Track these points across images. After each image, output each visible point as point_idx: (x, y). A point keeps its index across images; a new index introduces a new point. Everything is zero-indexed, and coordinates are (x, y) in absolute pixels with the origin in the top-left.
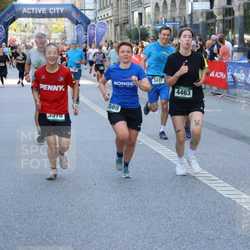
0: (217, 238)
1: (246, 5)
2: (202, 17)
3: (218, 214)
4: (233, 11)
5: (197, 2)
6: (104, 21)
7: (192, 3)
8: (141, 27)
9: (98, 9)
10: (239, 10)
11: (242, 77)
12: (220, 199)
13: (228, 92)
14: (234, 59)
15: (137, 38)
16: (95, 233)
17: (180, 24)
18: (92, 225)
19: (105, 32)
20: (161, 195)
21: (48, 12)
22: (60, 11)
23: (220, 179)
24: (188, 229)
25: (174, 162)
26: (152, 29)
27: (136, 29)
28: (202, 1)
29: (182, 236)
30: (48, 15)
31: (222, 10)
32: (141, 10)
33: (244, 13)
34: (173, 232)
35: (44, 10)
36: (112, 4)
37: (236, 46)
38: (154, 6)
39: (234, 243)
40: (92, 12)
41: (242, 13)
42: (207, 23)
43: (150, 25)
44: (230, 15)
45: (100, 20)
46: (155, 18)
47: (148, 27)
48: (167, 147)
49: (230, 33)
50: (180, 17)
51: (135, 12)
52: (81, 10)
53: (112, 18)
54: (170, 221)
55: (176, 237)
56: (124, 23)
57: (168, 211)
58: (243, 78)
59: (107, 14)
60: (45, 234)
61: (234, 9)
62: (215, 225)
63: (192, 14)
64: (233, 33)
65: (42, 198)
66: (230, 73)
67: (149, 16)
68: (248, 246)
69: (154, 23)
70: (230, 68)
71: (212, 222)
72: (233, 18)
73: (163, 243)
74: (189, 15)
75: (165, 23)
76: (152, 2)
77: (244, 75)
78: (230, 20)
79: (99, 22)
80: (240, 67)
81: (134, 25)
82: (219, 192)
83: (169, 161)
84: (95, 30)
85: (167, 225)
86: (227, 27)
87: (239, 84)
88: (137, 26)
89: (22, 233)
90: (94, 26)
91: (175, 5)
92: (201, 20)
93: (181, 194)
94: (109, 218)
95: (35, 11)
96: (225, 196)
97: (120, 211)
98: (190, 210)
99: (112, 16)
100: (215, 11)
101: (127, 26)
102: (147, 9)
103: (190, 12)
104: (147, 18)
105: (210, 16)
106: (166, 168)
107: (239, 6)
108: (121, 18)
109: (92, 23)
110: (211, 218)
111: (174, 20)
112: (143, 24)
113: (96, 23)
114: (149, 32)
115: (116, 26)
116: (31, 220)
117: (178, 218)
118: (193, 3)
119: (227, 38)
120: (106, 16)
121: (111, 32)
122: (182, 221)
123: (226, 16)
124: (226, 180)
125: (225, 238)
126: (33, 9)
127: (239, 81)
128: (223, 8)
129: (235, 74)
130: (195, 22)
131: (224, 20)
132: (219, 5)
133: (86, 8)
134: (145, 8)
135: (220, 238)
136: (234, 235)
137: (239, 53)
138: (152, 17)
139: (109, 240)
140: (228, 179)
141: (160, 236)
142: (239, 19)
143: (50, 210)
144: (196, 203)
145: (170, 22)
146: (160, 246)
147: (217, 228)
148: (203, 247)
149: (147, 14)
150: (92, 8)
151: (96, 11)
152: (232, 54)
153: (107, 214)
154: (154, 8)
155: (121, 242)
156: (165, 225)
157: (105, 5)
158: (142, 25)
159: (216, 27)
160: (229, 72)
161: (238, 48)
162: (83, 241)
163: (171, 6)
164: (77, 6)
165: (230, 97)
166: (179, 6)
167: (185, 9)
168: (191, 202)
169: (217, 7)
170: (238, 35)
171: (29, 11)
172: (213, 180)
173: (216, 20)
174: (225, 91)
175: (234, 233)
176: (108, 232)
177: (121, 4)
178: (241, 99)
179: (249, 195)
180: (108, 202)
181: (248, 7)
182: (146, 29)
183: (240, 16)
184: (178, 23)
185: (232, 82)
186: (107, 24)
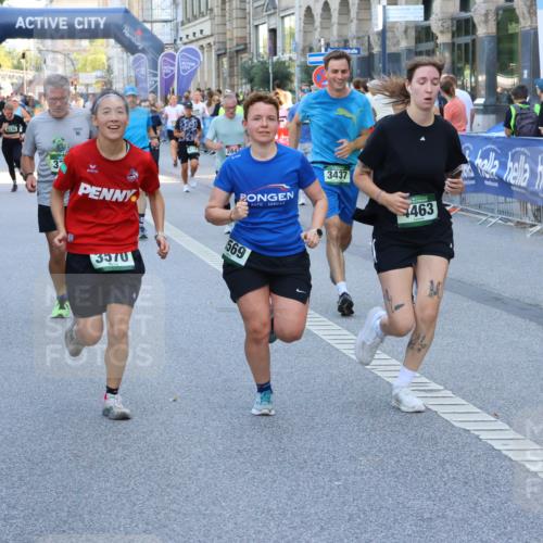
0: (438, 516)
1: (501, 12)
2: (407, 38)
3: (443, 463)
4: (474, 26)
5: (396, 4)
6: (195, 46)
7: (384, 7)
8: (275, 58)
9: (180, 19)
10: (486, 22)
11: (494, 167)
12: (445, 431)
13: (463, 201)
14: (476, 128)
15: (265, 82)
16: (174, 506)
17: (359, 53)
18: (169, 490)
19: (196, 70)
20: (317, 424)
21: (71, 26)
22: (97, 24)
23: (446, 388)
24: (377, 497)
25: (345, 351)
26: (298, 63)
27: (264, 63)
28: (407, 3)
29: (364, 512)
30: (71, 33)
31: (449, 22)
32: (274, 22)
33: (498, 29)
34: (344, 503)
35: (62, 22)
36: (211, 10)
37: (480, 101)
38: (303, 12)
39: (476, 527)
40: (168, 27)
41: (492, 28)
42: (418, 50)
43: (294, 56)
44: (467, 33)
45: (185, 44)
46: (305, 40)
47: (290, 59)
48: (330, 319)
49: (467, 72)
50: (359, 38)
51: (261, 27)
52: (145, 21)
53: (211, 40)
54: (338, 480)
55: (351, 515)
56: (237, 52)
57: (334, 457)
58: (494, 171)
59: (202, 31)
60: (66, 509)
61: (476, 20)
62: (436, 487)
63: (383, 34)
64: (473, 72)
65: (60, 430)
67: (292, 35)
68: (505, 534)
69: (303, 50)
71: (429, 481)
72: (474, 41)
73: (322, 528)
74: (378, 33)
75: (326, 50)
76: (297, 6)
77: (497, 163)
78: (466, 45)
79: (183, 47)
80: (488, 146)
81: (258, 55)
82: (446, 417)
83: (337, 350)
84: (173, 65)
85: (332, 489)
86: (460, 59)
87: (487, 183)
88: (266, 58)
89: (14, 507)
90: (173, 57)
91: (349, 11)
92: (404, 44)
94: (205, 475)
95: (42, 25)
96: (456, 424)
97: (230, 458)
98: (381, 455)
99: (212, 35)
100: (435, 24)
101: (245, 57)
102: (287, 19)
103: (380, 28)
104: (288, 40)
105: (423, 35)
106: (330, 365)
107: (486, 15)
108: (231, 40)
109: (167, 51)
110: (427, 473)
111: (345, 45)
112: (279, 53)
113: (176, 50)
114: (292, 70)
115: (219, 56)
116: (35, 478)
117: (355, 473)
118: (388, 7)
119: (459, 83)
120: (198, 35)
121: (210, 71)
122: (363, 479)
123: (458, 36)
124: (458, 391)
125: (455, 516)
126: (39, 19)
127: (488, 176)
128: (452, 19)
129: (478, 162)
130: (391, 49)
131: (453, 44)
132: (442, 13)
133: (155, 18)
134: (283, 18)
135: (444, 517)
136: (475, 510)
137: (487, 117)
138: (298, 38)
139: (205, 522)
140: (462, 388)
141: (316, 513)
142: (486, 43)
143: (76, 456)
144: (393, 440)
146: (316, 535)
147: (440, 494)
148: (409, 535)
149: (287, 31)
150: (169, 18)
151: (177, 24)
152: (472, 117)
153: (200, 466)
154: (303, 18)
155: (231, 526)
156: (327, 489)
157: (196, 11)
158: (275, 54)
161: (485, 105)
162: (147, 524)
163: (340, 14)
164: (136, 12)
165: (468, 211)
166: (358, 13)
167: (370, 19)
168: (384, 439)
169: (440, 16)
170: (484, 77)
171: (31, 23)
172: (431, 391)
173: (437, 45)
174: (457, 198)
175: (476, 504)
176: (202, 503)
177: (231, 10)
178: (490, 214)
179: (508, 423)
180: (203, 438)
181: (507, 16)
182: (284, 63)
183: (488, 36)
184: (356, 51)
185: (472, 179)
186: (199, 52)
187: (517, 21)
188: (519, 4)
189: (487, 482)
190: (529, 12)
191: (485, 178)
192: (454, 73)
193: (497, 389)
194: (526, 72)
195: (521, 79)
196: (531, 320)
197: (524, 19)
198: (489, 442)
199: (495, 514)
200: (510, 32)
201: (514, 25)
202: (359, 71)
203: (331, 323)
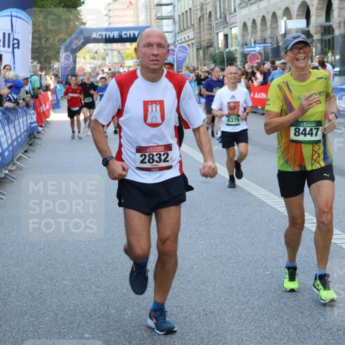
4: (333, 30)
5: (291, 19)
6: (185, 45)
7: (285, 21)
8: (227, 50)
9: (177, 31)
10: (340, 27)
14: (335, 84)
15: (222, 62)
16: (182, 286)
17: (272, 45)
19: (185, 58)
20: (256, 241)
21: (120, 36)
22: (134, 35)
25: (269, 203)
26: (239, 52)
27: (222, 53)
28: (297, 19)
30: (121, 40)
31: (320, 28)
32: (226, 31)
34: (271, 283)
35: (116, 34)
36: (193, 25)
37: (337, 69)
38: (242, 25)
40: (171, 35)
41: (342, 30)
43: (237, 48)
44: (329, 34)
45: (180, 44)
46: (243, 40)
47: (236, 50)
48: (261, 186)
49: (330, 54)
50: (271, 38)
51: (219, 34)
53: (193, 41)
54: (268, 271)
55: (275, 289)
56: (208, 47)
57: (265, 259)
59: (188, 37)
61: (334, 26)
63: (285, 35)
64: (333, 54)
67: (236, 38)
69: (242, 45)
72: (333, 38)
73: (260, 296)
74: (282, 35)
75: (254, 44)
76: (238, 21)
78: (329, 40)
79: (179, 46)
81: (218, 48)
83: (264, 202)
84: (174, 55)
85: (265, 276)
86: (326, 47)
87: (341, 113)
88: (222, 49)
89: (99, 287)
91: (266, 24)
93: (279, 239)
94: (197, 269)
95: (106, 36)
99: (194, 39)
100: (312, 30)
101: (211, 49)
102: (233, 29)
103: (283, 32)
104: (234, 40)
106: (261, 211)
107: (339, 24)
108: (204, 41)
111: (264, 41)
112: (229, 47)
113: (175, 47)
114: (236, 56)
115: (198, 50)
116: (109, 272)
117: (277, 267)
118: (287, 21)
120: (187, 39)
121: (193, 58)
123: (325, 35)
126: (104, 33)
128: (321, 26)
131: (322, 40)
132: (316, 23)
134: (231, 28)
137: (340, 77)
138: (240, 38)
139: (198, 294)
141: (257, 288)
142: (340, 39)
145: (261, 43)
148: (307, 299)
149: (234, 35)
150: (171, 30)
151: (175, 34)
152: (333, 78)
153: (194, 265)
154: (242, 28)
155: (212, 296)
156: (262, 276)
157: (185, 27)
158: (227, 47)
159: (314, 49)
161: (339, 71)
163: (261, 25)
166: (271, 25)
167: (277, 28)
169: (315, 25)
170: (339, 57)
171: (100, 35)
173: (313, 41)
176: (197, 284)
177: (204, 25)
180: (195, 250)
182: (232, 52)
183: (341, 35)
184: (270, 45)
186: (187, 47)
202: (272, 55)
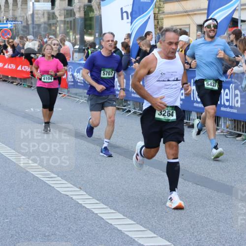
0: (52, 234)
1: (86, 7)
2: (44, 17)
3: (55, 211)
4: (74, 13)
5: (39, 2)
7: (33, 3)
10: (79, 11)
12: (57, 196)
13: (68, 92)
14: (75, 59)
17: (22, 23)
23: (58, 176)
24: (25, 226)
25: (13, 160)
28: (44, 2)
29: (19, 233)
31: (63, 12)
33: (85, 15)
34: (9, 229)
37: (77, 47)
39: (69, 239)
41: (82, 14)
42: (49, 23)
44: (71, 16)
48: (6, 145)
49: (71, 34)
50: (21, 17)
54: (7, 219)
55: (12, 235)
57: (6, 209)
58: (82, 78)
61: (75, 11)
62: (52, 221)
63: (33, 15)
64: (74, 34)
66: (70, 73)
68: (82, 241)
70: (71, 68)
71: (49, 218)
72: (74, 19)
74: (31, 15)
75: (6, 22)
78: (71, 21)
80: (80, 67)
82: (57, 189)
83: (9, 159)
85: (4, 223)
86: (68, 27)
87: (78, 84)
91: (17, 4)
92: (43, 20)
93: (19, 191)
96: (62, 193)
98: (28, 207)
100: (57, 11)
103: (30, 12)
105: (51, 17)
106: (5, 166)
107: (80, 8)
110: (48, 215)
111: (15, 19)
117: (15, 216)
118: (35, 3)
122: (18, 218)
123: (67, 17)
124: (64, 177)
125: (60, 234)
127: (79, 81)
128: (64, 10)
129: (75, 74)
130: (36, 22)
131: (65, 21)
135: (55, 234)
136: (69, 231)
137: (80, 54)
140: (66, 176)
142: (80, 21)
144: (33, 200)
145: (12, 21)
147: (53, 224)
152: (73, 54)
156: (2, 223)
159: (58, 28)
160: (69, 71)
161: (79, 49)
163: (13, 5)
165: (71, 96)
166: (21, 5)
167: (27, 8)
168: (29, 200)
169: (59, 8)
170: (79, 36)
172: (52, 177)
173: (57, 21)
174: (66, 90)
175: (69, 228)
178: (81, 98)
179: (85, 192)
181: (89, 9)
183: (81, 18)
184: (20, 23)
185: (72, 82)
187: (93, 11)
188: (94, 4)
189: (75, 218)
190: (98, 8)
191: (78, 82)
192: (65, 34)
193: (81, 176)
194: (97, 34)
195: (95, 38)
196: (97, 145)
197: (96, 10)
198: (77, 200)
199: (78, 232)
200: (90, 16)
201: (92, 13)
202: (22, 32)
203: (6, 147)
